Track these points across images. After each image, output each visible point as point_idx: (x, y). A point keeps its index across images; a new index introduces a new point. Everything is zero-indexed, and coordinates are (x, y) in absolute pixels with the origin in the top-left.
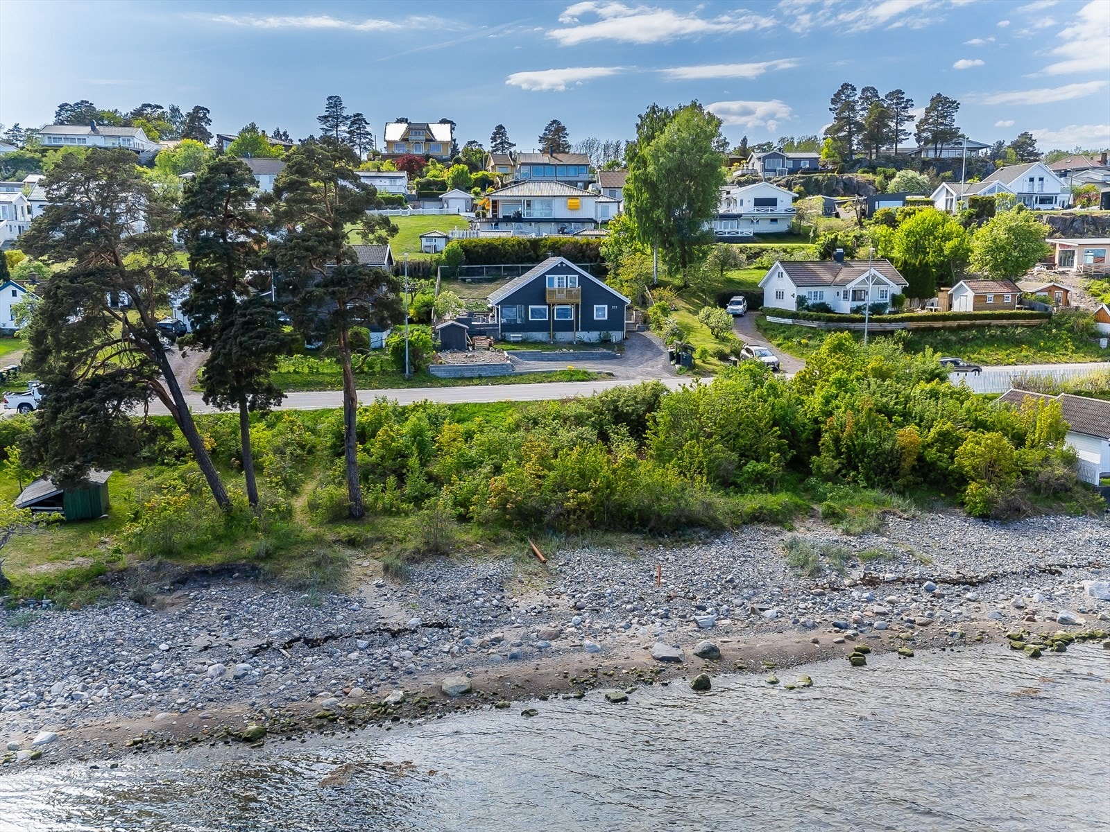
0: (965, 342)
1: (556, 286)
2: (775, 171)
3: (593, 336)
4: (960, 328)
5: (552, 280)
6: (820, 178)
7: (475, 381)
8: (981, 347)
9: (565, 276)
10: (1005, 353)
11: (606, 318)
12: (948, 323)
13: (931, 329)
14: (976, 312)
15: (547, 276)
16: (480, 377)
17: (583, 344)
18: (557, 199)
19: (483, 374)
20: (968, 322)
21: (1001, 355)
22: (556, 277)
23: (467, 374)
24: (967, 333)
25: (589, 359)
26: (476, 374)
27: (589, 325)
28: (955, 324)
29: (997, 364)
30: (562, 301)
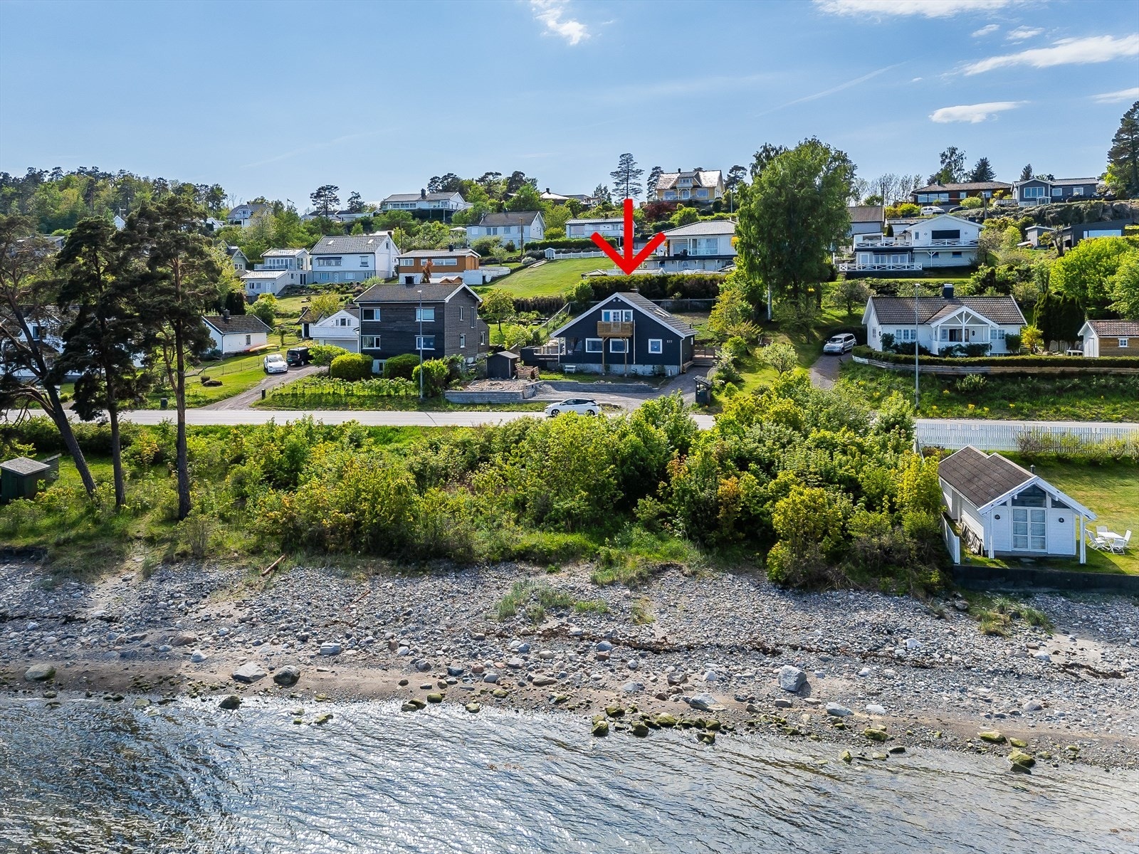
0: (1060, 392)
1: (612, 320)
2: (1035, 200)
3: (647, 369)
4: (1063, 375)
5: (607, 315)
6: (1082, 206)
7: (479, 408)
8: (1081, 398)
9: (620, 311)
10: (1112, 406)
11: (661, 352)
12: (1046, 370)
13: (1024, 375)
14: (1103, 358)
15: (603, 311)
16: (490, 403)
17: (636, 377)
18: (722, 237)
19: (493, 401)
20: (1076, 369)
21: (1106, 409)
22: (612, 312)
23: (477, 401)
24: (1065, 382)
25: (625, 392)
26: (486, 400)
27: (644, 358)
28: (1058, 370)
29: (1092, 420)
30: (616, 334)
